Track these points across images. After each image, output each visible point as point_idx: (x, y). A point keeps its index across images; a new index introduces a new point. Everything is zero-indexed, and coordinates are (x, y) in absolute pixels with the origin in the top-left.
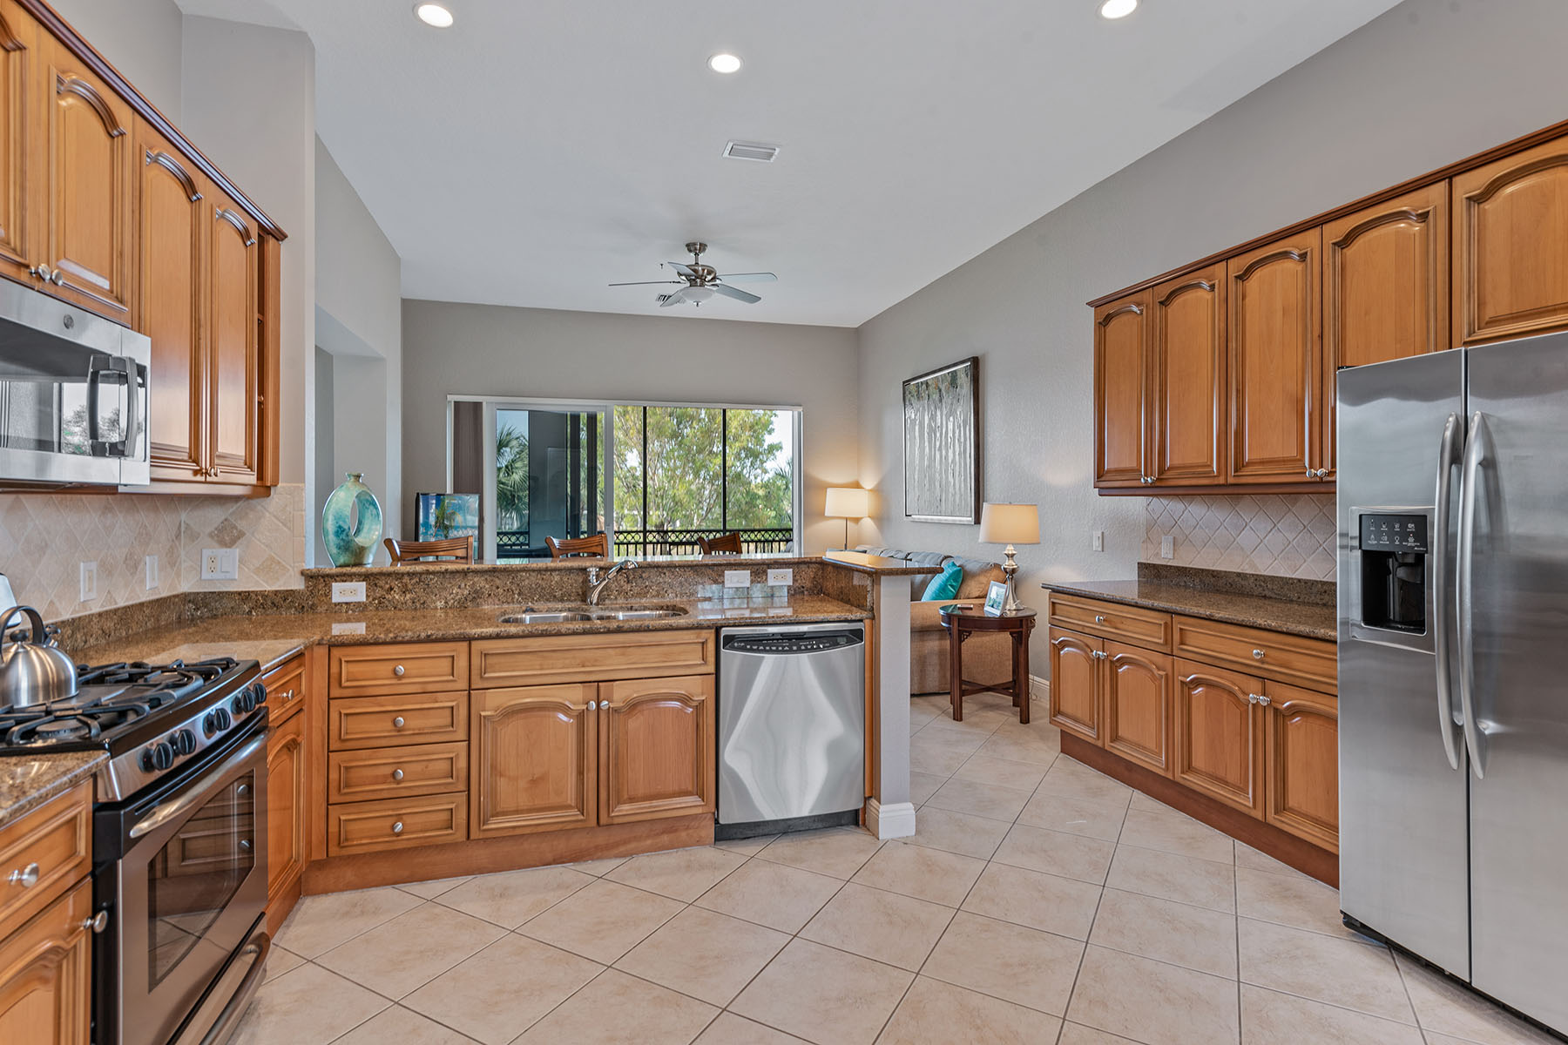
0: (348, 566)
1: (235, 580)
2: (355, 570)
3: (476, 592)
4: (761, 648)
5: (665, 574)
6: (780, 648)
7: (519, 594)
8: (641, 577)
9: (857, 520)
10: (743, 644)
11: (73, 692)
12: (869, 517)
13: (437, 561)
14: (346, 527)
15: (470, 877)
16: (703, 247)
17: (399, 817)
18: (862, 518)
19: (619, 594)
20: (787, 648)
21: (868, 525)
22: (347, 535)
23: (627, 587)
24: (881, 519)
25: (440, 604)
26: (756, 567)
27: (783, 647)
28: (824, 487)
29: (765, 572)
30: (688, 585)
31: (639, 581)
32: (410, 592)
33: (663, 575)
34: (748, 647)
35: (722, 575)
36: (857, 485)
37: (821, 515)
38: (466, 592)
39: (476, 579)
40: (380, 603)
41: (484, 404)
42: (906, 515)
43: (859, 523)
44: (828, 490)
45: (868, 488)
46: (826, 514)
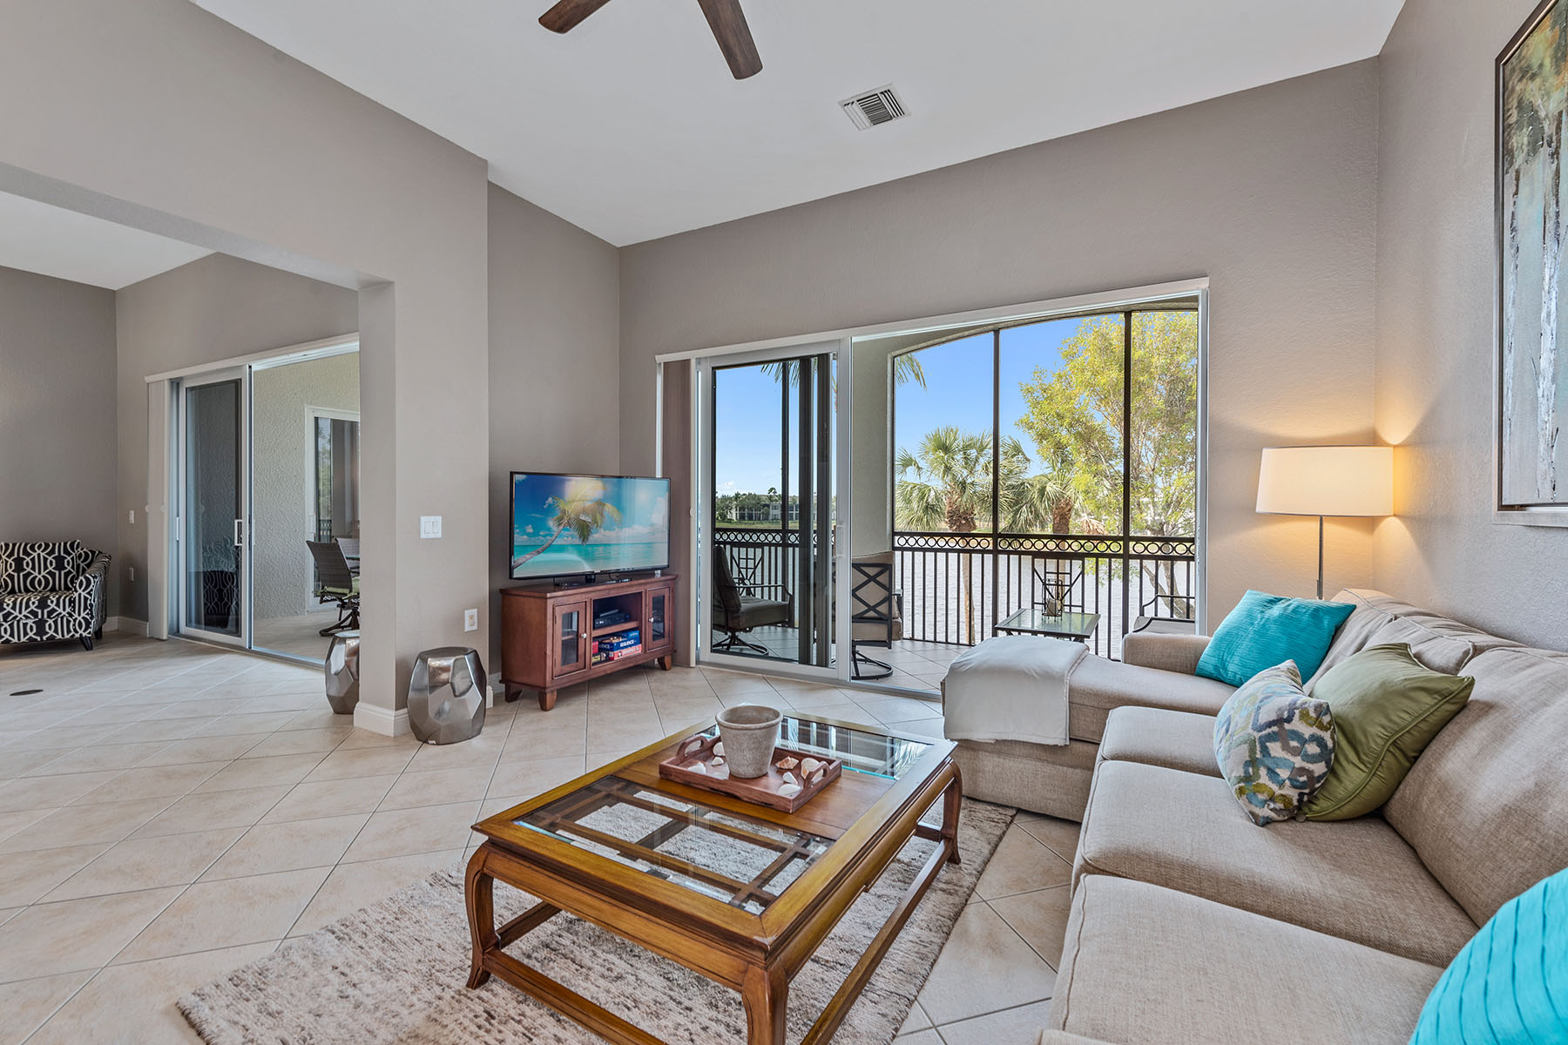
9: (1370, 523)
21: (1395, 532)
24: (1423, 522)
28: (1255, 446)
36: (1372, 439)
37: (1248, 513)
41: (693, 363)
42: (1502, 507)
43: (1376, 532)
44: (1264, 450)
45: (1396, 443)
46: (1257, 510)
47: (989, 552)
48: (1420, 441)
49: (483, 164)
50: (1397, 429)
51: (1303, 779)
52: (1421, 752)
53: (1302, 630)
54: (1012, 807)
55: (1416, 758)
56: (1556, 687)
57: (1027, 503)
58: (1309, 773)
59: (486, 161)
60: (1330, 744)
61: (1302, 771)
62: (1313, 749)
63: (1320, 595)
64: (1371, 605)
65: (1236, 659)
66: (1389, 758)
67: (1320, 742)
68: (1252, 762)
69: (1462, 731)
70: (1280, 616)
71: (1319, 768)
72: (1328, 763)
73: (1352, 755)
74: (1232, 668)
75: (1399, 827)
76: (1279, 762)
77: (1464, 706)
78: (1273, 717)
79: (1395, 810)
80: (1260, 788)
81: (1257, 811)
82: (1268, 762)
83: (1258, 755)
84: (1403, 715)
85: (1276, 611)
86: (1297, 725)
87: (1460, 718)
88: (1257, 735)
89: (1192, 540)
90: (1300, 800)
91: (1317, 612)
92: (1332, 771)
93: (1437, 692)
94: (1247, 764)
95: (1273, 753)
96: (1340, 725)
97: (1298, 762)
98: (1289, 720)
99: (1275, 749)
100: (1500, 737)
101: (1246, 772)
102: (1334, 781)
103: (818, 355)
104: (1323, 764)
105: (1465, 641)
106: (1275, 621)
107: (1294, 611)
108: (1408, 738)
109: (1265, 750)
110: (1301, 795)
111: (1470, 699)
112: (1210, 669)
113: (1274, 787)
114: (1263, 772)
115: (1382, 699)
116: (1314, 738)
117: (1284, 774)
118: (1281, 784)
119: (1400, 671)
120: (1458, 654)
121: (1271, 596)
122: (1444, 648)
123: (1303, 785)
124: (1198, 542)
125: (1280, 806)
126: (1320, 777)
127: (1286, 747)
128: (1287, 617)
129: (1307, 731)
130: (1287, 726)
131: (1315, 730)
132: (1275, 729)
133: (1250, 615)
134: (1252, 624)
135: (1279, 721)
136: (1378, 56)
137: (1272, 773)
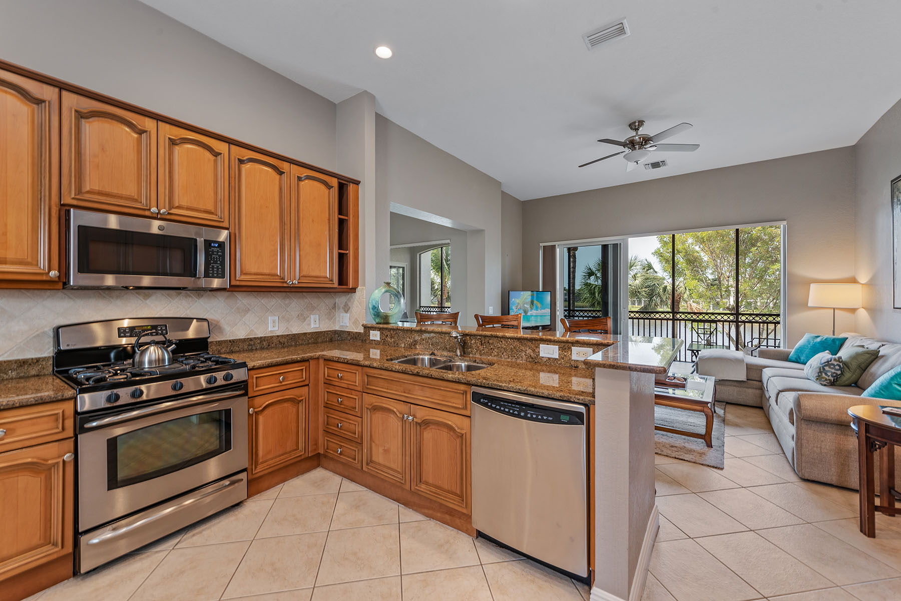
0: (380, 323)
1: (347, 326)
2: (385, 326)
3: (415, 341)
4: (498, 407)
5: (502, 342)
6: (511, 411)
7: (432, 345)
8: (488, 342)
9: (853, 310)
10: (486, 401)
11: (167, 364)
12: (863, 308)
13: (433, 324)
14: (377, 306)
15: (366, 489)
16: (641, 123)
17: (341, 447)
18: (857, 309)
19: (477, 351)
20: (516, 412)
21: (863, 314)
22: (377, 310)
23: (481, 348)
24: (874, 311)
25: (403, 345)
26: (563, 344)
27: (514, 411)
28: (807, 283)
29: (570, 349)
30: (516, 351)
31: (488, 345)
32: (393, 338)
33: (501, 343)
34: (489, 404)
35: (538, 347)
36: (853, 281)
37: (804, 306)
38: (412, 341)
39: (415, 335)
40: (384, 342)
41: (557, 246)
42: (894, 308)
43: (856, 313)
44: (811, 285)
45: (863, 283)
46: (809, 305)
47: (670, 319)
48: (871, 284)
49: (499, 184)
50: (863, 278)
51: (835, 375)
52: (866, 368)
53: (829, 345)
54: (724, 402)
55: (865, 370)
56: (898, 350)
57: (656, 294)
58: (836, 373)
59: (501, 183)
60: (842, 366)
61: (834, 373)
62: (837, 367)
63: (834, 335)
64: (853, 337)
65: (804, 355)
66: (858, 370)
67: (839, 366)
68: (820, 372)
69: (877, 362)
70: (820, 341)
71: (839, 372)
72: (841, 371)
73: (848, 370)
74: (802, 358)
75: (861, 387)
76: (828, 371)
77: (877, 357)
78: (826, 361)
79: (860, 382)
80: (823, 378)
81: (822, 383)
82: (825, 371)
83: (822, 370)
84: (861, 359)
85: (819, 340)
86: (833, 362)
87: (877, 359)
88: (821, 366)
89: (778, 315)
90: (834, 380)
91: (834, 340)
92: (842, 374)
93: (871, 354)
94: (818, 373)
95: (826, 369)
96: (845, 363)
97: (833, 371)
98: (831, 361)
99: (827, 368)
100: (885, 362)
101: (819, 374)
102: (842, 376)
103: (613, 244)
104: (840, 371)
105: (880, 344)
106: (818, 343)
107: (826, 339)
108: (863, 365)
109: (824, 369)
110: (834, 379)
111: (879, 355)
112: (794, 359)
113: (827, 377)
114: (823, 374)
115: (856, 356)
116: (837, 365)
117: (829, 374)
118: (829, 376)
119: (861, 350)
120: (878, 346)
121: (816, 335)
122: (873, 346)
123: (835, 376)
124: (782, 316)
125: (828, 382)
126: (839, 375)
127: (830, 367)
128: (823, 342)
129: (836, 363)
130: (830, 363)
131: (838, 363)
132: (826, 363)
133: (809, 342)
134: (810, 344)
135: (828, 362)
136: (854, 146)
137: (826, 374)
